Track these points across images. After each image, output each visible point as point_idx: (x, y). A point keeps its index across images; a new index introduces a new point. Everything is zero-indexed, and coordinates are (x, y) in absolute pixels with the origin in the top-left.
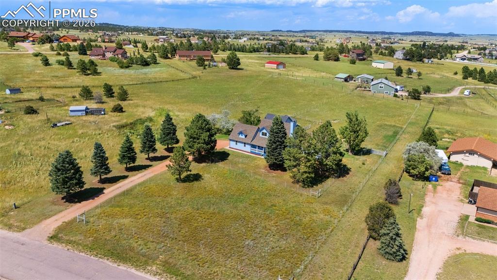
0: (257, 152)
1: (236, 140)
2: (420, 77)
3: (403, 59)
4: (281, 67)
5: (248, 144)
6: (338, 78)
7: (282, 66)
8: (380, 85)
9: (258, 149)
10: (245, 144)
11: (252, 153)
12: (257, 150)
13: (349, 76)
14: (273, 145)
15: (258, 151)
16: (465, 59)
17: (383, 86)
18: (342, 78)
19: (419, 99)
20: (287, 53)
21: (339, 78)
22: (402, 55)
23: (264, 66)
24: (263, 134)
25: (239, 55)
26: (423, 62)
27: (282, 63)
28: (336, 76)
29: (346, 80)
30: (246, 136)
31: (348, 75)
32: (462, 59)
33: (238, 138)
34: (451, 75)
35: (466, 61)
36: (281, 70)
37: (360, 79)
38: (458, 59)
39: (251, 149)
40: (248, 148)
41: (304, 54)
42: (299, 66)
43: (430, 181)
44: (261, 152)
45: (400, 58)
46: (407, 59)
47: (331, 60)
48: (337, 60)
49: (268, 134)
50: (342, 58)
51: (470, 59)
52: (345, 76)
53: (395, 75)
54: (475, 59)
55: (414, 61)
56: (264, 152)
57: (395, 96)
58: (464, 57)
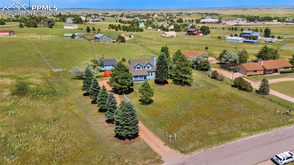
3: (73, 23)
4: (12, 34)
19: (125, 42)
21: (67, 37)
22: (72, 20)
24: (138, 68)
26: (85, 24)
27: (12, 31)
29: (72, 37)
38: (91, 22)
44: (142, 79)
45: (71, 22)
46: (75, 23)
47: (32, 27)
48: (36, 27)
49: (141, 67)
50: (38, 25)
51: (96, 21)
52: (71, 35)
53: (86, 32)
54: (99, 21)
55: (80, 24)
56: (144, 78)
57: (114, 42)
58: (93, 20)
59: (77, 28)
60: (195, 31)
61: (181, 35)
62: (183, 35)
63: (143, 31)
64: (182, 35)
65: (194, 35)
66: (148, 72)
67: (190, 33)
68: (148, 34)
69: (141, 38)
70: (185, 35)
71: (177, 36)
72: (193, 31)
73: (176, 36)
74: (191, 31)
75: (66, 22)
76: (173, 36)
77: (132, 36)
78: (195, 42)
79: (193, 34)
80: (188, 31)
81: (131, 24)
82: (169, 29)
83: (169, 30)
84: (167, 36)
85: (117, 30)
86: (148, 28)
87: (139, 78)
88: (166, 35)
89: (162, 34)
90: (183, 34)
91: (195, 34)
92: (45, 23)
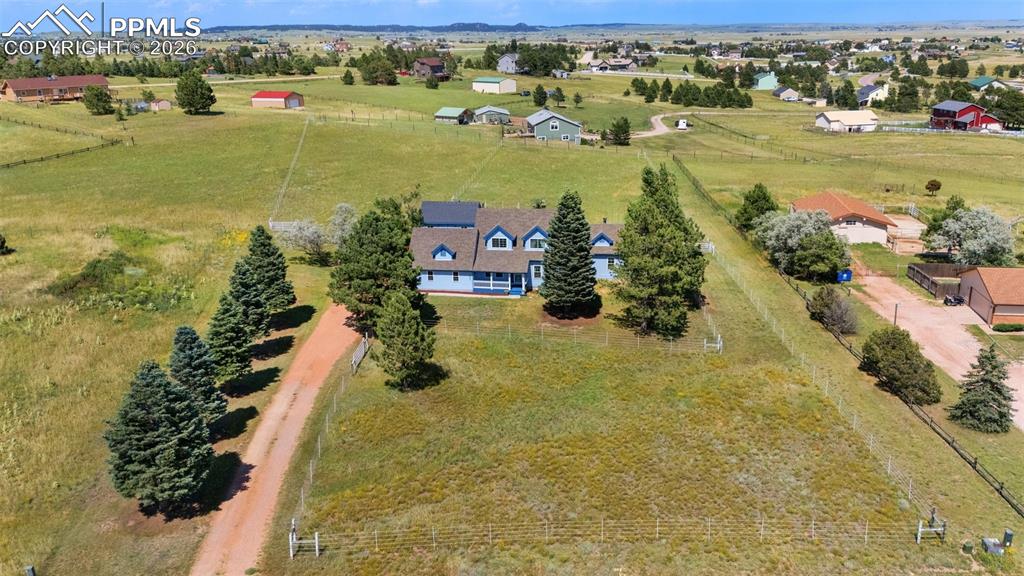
0: (492, 288)
1: (430, 268)
2: (580, 105)
3: (516, 73)
4: (294, 102)
5: (465, 273)
6: (443, 117)
7: (297, 101)
8: (551, 123)
9: (494, 280)
10: (456, 274)
11: (476, 291)
12: (491, 284)
13: (465, 112)
14: (570, 260)
15: (494, 285)
16: (606, 68)
17: (557, 123)
18: (454, 118)
19: (628, 144)
20: (270, 74)
21: (446, 117)
22: (514, 64)
23: (251, 104)
24: (496, 243)
25: (212, 80)
26: (555, 76)
27: (294, 93)
28: (437, 114)
29: (461, 121)
30: (454, 257)
31: (463, 110)
32: (601, 69)
33: (433, 263)
34: (619, 96)
35: (608, 71)
36: (297, 110)
37: (484, 116)
38: (594, 69)
39: (476, 284)
40: (466, 283)
41: (309, 74)
42: (330, 99)
43: (839, 282)
44: (504, 285)
45: (511, 71)
46: (522, 73)
47: (381, 83)
48: (393, 82)
49: (509, 242)
50: (400, 78)
51: (614, 68)
52: (457, 112)
53: (533, 104)
54: (623, 67)
55: (537, 77)
56: (512, 286)
57: (584, 142)
58: (604, 65)
59: (514, 91)
60: (963, 112)
61: (901, 126)
62: (914, 126)
63: (751, 105)
64: (907, 125)
65: (959, 128)
66: (531, 262)
67: (943, 119)
68: (761, 117)
69: (720, 130)
70: (921, 126)
71: (879, 129)
72: (955, 113)
73: (871, 128)
74: (948, 112)
75: (495, 69)
76: (858, 130)
77: (682, 124)
78: (926, 157)
79: (956, 122)
80: (937, 113)
81: (725, 80)
82: (870, 99)
83: (869, 104)
84: (835, 126)
85: (650, 99)
86: (783, 95)
87: (491, 282)
88: (829, 122)
89: (817, 117)
90: (912, 123)
91: (965, 125)
92: (423, 72)
